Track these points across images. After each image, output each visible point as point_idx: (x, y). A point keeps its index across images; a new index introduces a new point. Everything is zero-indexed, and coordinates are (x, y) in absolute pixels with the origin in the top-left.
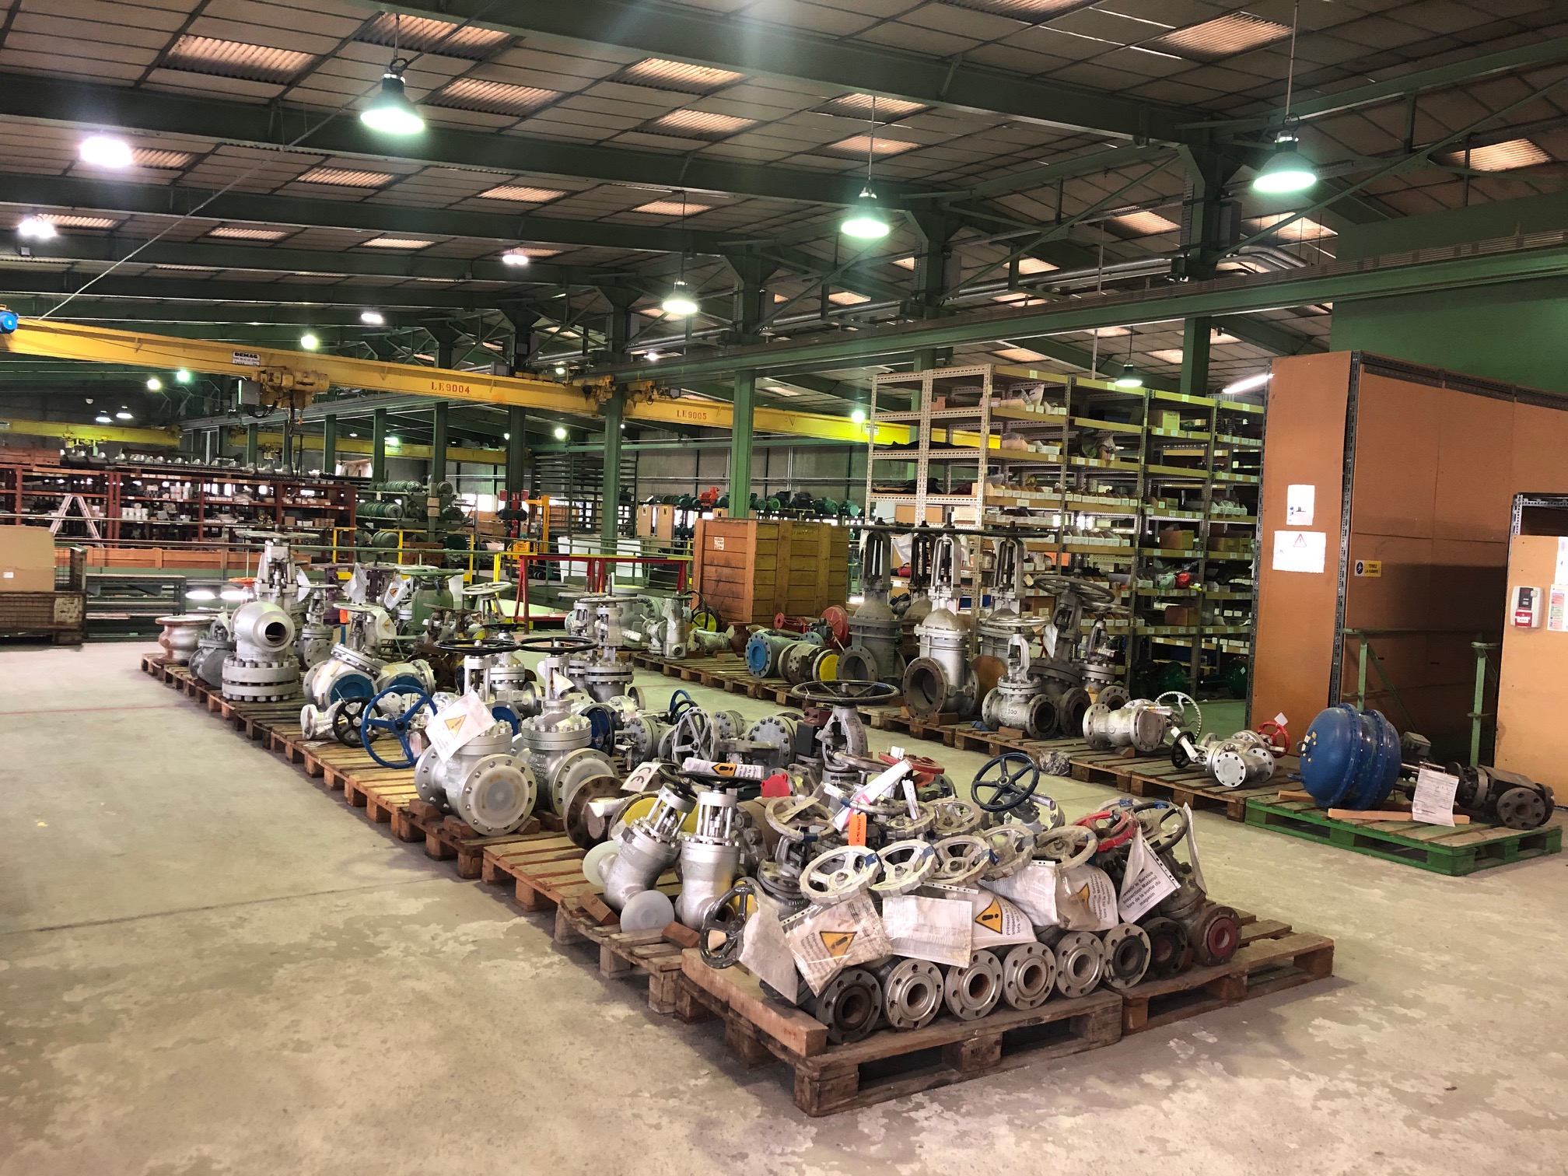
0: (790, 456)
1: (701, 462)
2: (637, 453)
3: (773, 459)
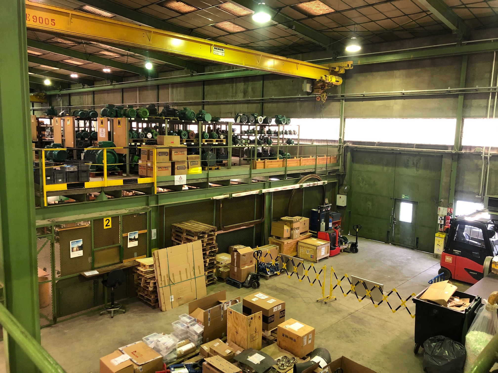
0: (170, 90)
1: (124, 96)
2: (94, 93)
3: (161, 92)
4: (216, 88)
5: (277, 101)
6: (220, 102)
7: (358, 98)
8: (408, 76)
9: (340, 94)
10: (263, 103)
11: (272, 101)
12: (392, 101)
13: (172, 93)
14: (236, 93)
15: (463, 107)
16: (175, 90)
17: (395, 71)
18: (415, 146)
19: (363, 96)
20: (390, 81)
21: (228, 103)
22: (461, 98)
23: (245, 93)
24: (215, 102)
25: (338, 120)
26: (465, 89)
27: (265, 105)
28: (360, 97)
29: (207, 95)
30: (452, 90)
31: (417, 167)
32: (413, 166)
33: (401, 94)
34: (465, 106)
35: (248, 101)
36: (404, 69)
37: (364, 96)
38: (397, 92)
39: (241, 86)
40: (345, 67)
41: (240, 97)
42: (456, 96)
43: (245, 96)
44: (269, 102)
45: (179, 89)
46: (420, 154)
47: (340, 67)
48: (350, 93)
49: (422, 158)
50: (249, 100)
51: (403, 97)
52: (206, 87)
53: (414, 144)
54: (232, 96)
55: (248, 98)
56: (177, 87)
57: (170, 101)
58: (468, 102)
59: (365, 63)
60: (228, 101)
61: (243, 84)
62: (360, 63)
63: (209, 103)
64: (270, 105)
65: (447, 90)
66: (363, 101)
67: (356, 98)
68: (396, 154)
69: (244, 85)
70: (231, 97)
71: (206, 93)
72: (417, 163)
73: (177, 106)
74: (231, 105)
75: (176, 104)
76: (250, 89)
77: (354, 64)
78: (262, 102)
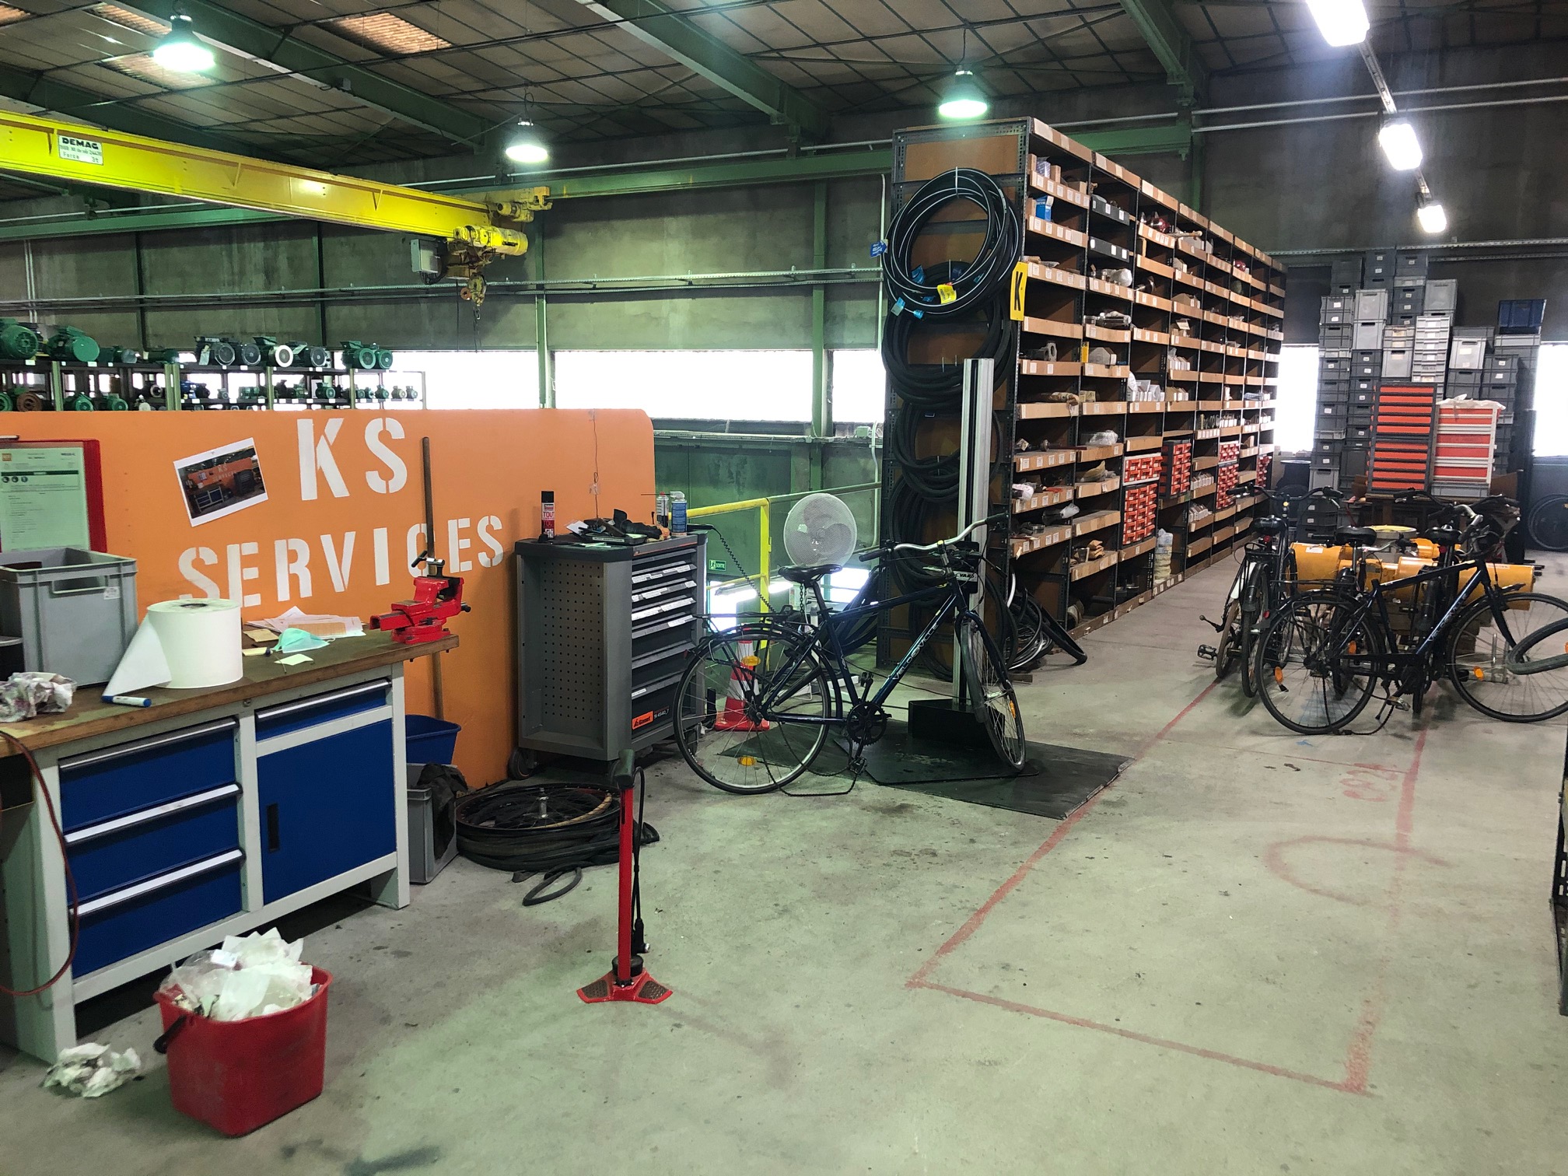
4: (178, 255)
5: (362, 297)
6: (193, 300)
7: (578, 292)
8: (698, 234)
9: (532, 282)
10: (323, 305)
11: (350, 299)
12: (665, 304)
13: (37, 269)
14: (242, 273)
15: (826, 321)
16: (44, 260)
17: (667, 220)
18: (727, 427)
19: (591, 286)
20: (655, 247)
21: (218, 304)
22: (818, 295)
23: (270, 273)
24: (178, 301)
25: (534, 356)
26: (828, 271)
27: (332, 311)
28: (583, 292)
29: (151, 277)
30: (799, 275)
31: (738, 483)
32: (729, 480)
33: (684, 283)
34: (829, 318)
35: (277, 298)
36: (687, 212)
37: (594, 288)
38: (675, 276)
39: (256, 251)
40: (531, 203)
41: (255, 287)
42: (807, 291)
43: (269, 283)
44: (344, 303)
45: (57, 258)
46: (744, 447)
47: (515, 204)
48: (560, 279)
49: (749, 459)
50: (283, 296)
51: (691, 291)
52: (145, 252)
53: (724, 422)
54: (232, 283)
55: (280, 289)
56: (51, 253)
57: (32, 298)
58: (835, 306)
59: (583, 193)
60: (219, 299)
61: (261, 245)
62: (569, 194)
63: (159, 305)
64: (345, 310)
65: (787, 273)
66: (592, 302)
67: (573, 292)
68: (688, 449)
69: (266, 248)
70: (229, 285)
71: (147, 274)
72: (738, 473)
73: (57, 312)
74: (231, 311)
75: (51, 306)
76: (283, 263)
77: (553, 196)
78: (322, 302)
